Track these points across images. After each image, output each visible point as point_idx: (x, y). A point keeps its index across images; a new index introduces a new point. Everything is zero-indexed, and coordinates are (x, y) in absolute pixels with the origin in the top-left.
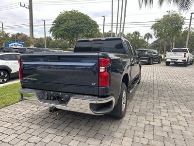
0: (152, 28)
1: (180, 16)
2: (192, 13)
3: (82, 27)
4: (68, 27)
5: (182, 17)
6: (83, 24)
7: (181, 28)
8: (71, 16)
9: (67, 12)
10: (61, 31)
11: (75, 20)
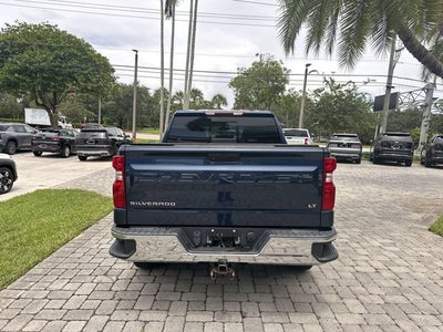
0: (232, 84)
1: (282, 66)
2: (308, 65)
3: (70, 67)
4: (31, 64)
5: (285, 69)
6: (75, 62)
7: (283, 89)
8: (39, 38)
9: (25, 25)
10: (12, 73)
11: (52, 49)
